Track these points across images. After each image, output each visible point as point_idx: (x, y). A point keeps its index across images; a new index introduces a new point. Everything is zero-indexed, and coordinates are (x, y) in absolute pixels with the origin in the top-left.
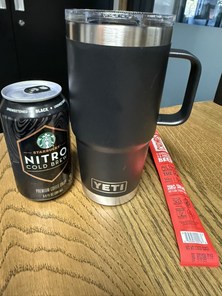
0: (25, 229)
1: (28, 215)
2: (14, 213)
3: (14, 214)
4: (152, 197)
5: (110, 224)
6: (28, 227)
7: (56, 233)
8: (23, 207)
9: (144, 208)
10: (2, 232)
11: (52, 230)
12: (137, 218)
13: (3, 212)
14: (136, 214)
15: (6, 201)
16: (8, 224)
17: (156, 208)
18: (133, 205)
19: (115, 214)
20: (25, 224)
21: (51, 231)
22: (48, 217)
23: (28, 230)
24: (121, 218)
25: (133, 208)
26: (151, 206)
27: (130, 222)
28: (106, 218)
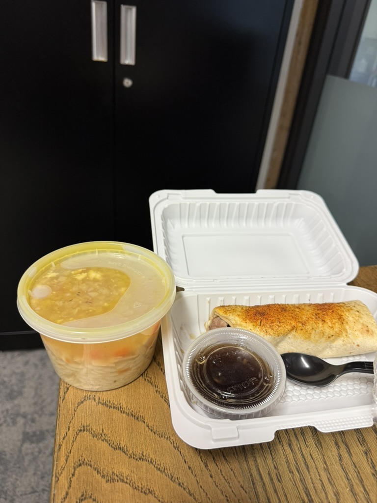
0: (104, 472)
1: (110, 448)
2: (90, 440)
3: (90, 442)
4: (309, 454)
5: (234, 491)
6: (109, 470)
7: (149, 490)
8: (104, 433)
9: (293, 473)
10: (73, 471)
11: (144, 483)
12: (280, 490)
13: (76, 435)
14: (279, 481)
15: (80, 415)
16: (81, 458)
17: (313, 477)
18: (276, 463)
19: (244, 474)
20: (106, 464)
21: (142, 484)
22: (140, 459)
23: (109, 475)
24: (254, 484)
25: (275, 468)
26: (306, 471)
27: (266, 494)
28: (229, 479)
